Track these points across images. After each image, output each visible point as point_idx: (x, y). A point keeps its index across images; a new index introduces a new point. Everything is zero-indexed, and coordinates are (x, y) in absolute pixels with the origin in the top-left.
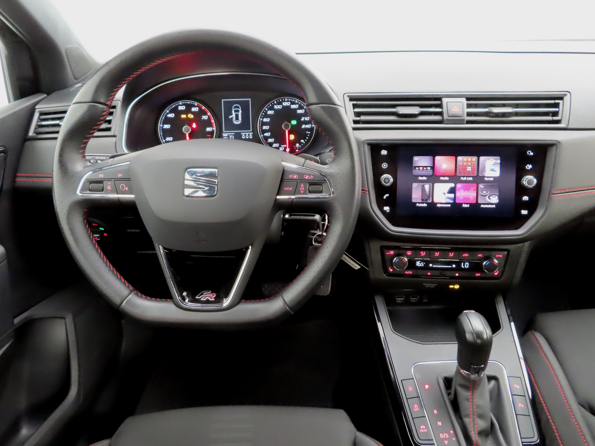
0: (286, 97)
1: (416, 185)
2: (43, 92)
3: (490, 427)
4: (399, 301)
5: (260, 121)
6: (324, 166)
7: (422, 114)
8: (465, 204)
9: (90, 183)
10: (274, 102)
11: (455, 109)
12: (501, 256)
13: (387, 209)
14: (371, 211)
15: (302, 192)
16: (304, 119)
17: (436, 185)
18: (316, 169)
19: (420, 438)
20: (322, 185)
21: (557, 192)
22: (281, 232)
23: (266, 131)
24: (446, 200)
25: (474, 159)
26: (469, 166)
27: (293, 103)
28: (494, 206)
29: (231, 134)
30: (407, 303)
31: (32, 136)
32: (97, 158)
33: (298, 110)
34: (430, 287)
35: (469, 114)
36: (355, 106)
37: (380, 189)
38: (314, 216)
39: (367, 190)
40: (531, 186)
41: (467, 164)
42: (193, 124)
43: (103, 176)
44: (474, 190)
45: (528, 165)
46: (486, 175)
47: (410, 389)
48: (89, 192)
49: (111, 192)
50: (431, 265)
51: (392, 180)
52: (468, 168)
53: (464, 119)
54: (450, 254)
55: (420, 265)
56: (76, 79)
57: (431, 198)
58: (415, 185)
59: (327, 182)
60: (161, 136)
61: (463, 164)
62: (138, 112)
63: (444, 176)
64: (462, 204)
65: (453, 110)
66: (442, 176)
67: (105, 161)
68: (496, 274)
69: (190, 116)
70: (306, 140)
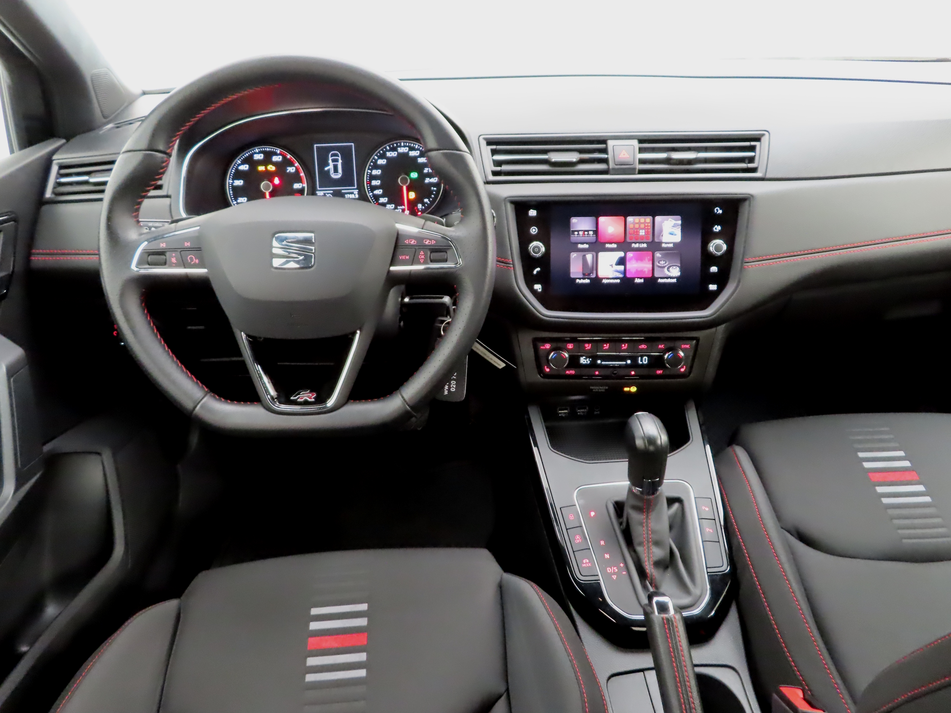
0: (403, 141)
1: (576, 255)
2: (60, 137)
3: (669, 555)
4: (562, 415)
5: (367, 174)
6: (448, 228)
7: (582, 161)
8: (639, 279)
9: (149, 255)
10: (385, 148)
11: (624, 155)
12: (688, 346)
13: (538, 287)
14: (519, 291)
15: (422, 261)
16: (428, 171)
17: (601, 254)
18: (439, 231)
19: (582, 574)
20: (446, 252)
21: (751, 260)
22: (400, 322)
23: (376, 188)
24: (614, 274)
25: (649, 219)
26: (642, 229)
27: (412, 149)
28: (674, 281)
29: (329, 191)
30: (573, 416)
31: (50, 198)
32: (150, 224)
33: (419, 159)
34: (600, 391)
35: (642, 161)
36: (494, 152)
37: (528, 261)
38: (442, 298)
39: (511, 263)
40: (719, 254)
41: (640, 226)
42: (274, 178)
43: (165, 246)
44: (649, 261)
45: (716, 226)
46: (663, 241)
47: (572, 517)
48: (147, 266)
49: (177, 265)
50: (599, 362)
51: (543, 249)
52: (641, 231)
53: (634, 167)
54: (623, 345)
55: (585, 362)
56: (105, 117)
57: (595, 272)
58: (573, 255)
59: (453, 248)
60: (230, 195)
61: (634, 226)
62: (200, 165)
63: (611, 243)
64: (634, 279)
65: (622, 156)
66: (608, 243)
67: (159, 229)
68: (682, 370)
69: (271, 168)
70: (431, 199)
